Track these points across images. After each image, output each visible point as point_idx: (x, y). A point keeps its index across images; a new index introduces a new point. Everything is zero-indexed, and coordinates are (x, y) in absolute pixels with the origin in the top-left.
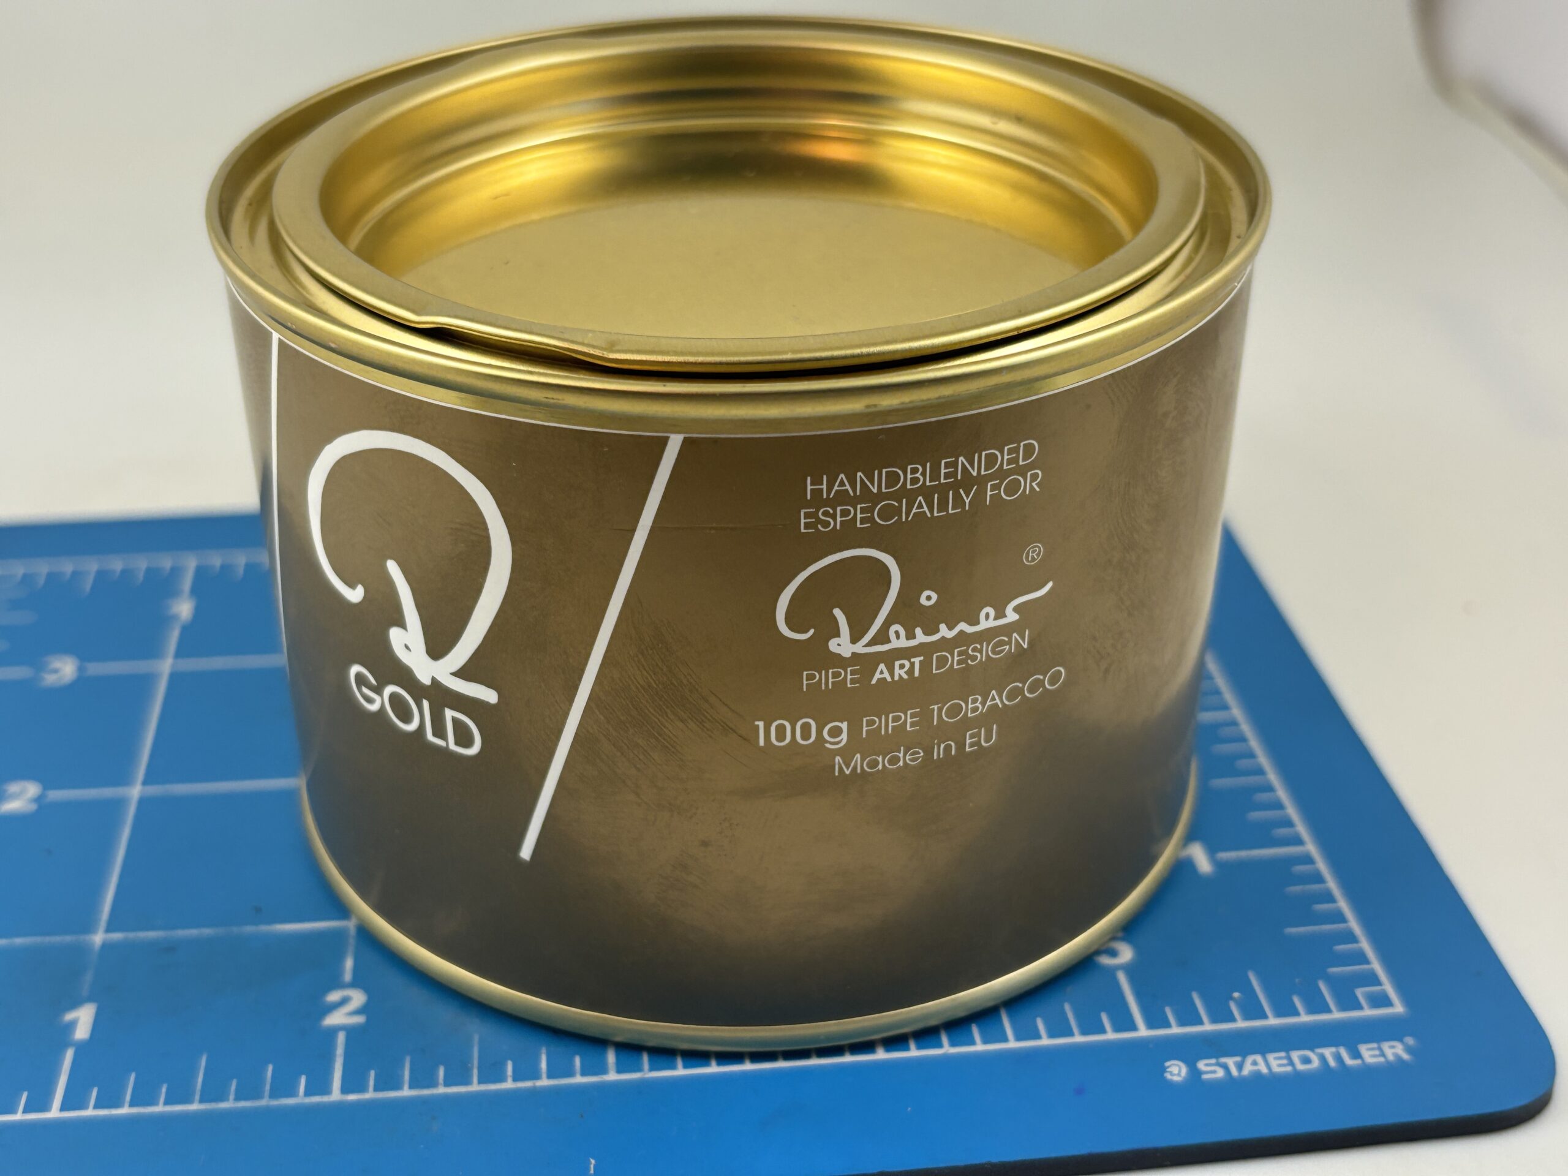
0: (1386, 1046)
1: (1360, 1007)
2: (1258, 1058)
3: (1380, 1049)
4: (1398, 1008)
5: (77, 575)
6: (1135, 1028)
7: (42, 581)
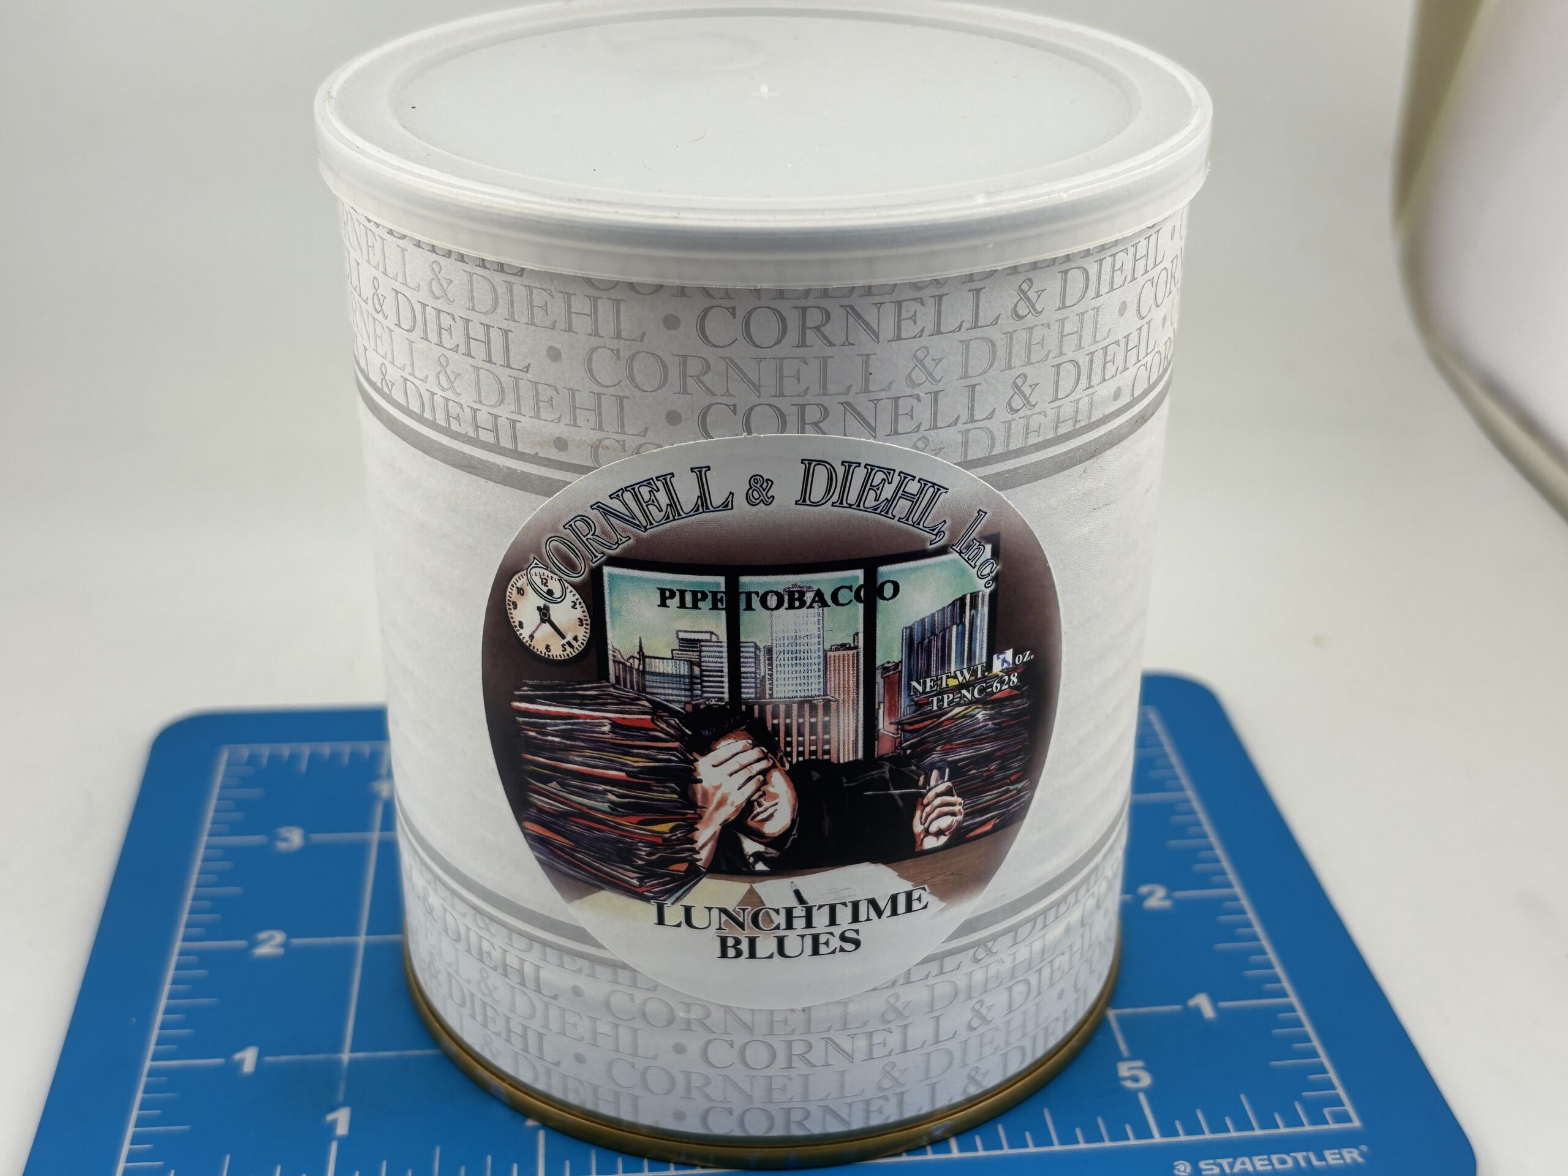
0: (1345, 1152)
1: (1326, 1123)
2: (1246, 1160)
3: (1340, 1154)
4: (1356, 1124)
5: (294, 758)
6: (1151, 1136)
7: (265, 761)
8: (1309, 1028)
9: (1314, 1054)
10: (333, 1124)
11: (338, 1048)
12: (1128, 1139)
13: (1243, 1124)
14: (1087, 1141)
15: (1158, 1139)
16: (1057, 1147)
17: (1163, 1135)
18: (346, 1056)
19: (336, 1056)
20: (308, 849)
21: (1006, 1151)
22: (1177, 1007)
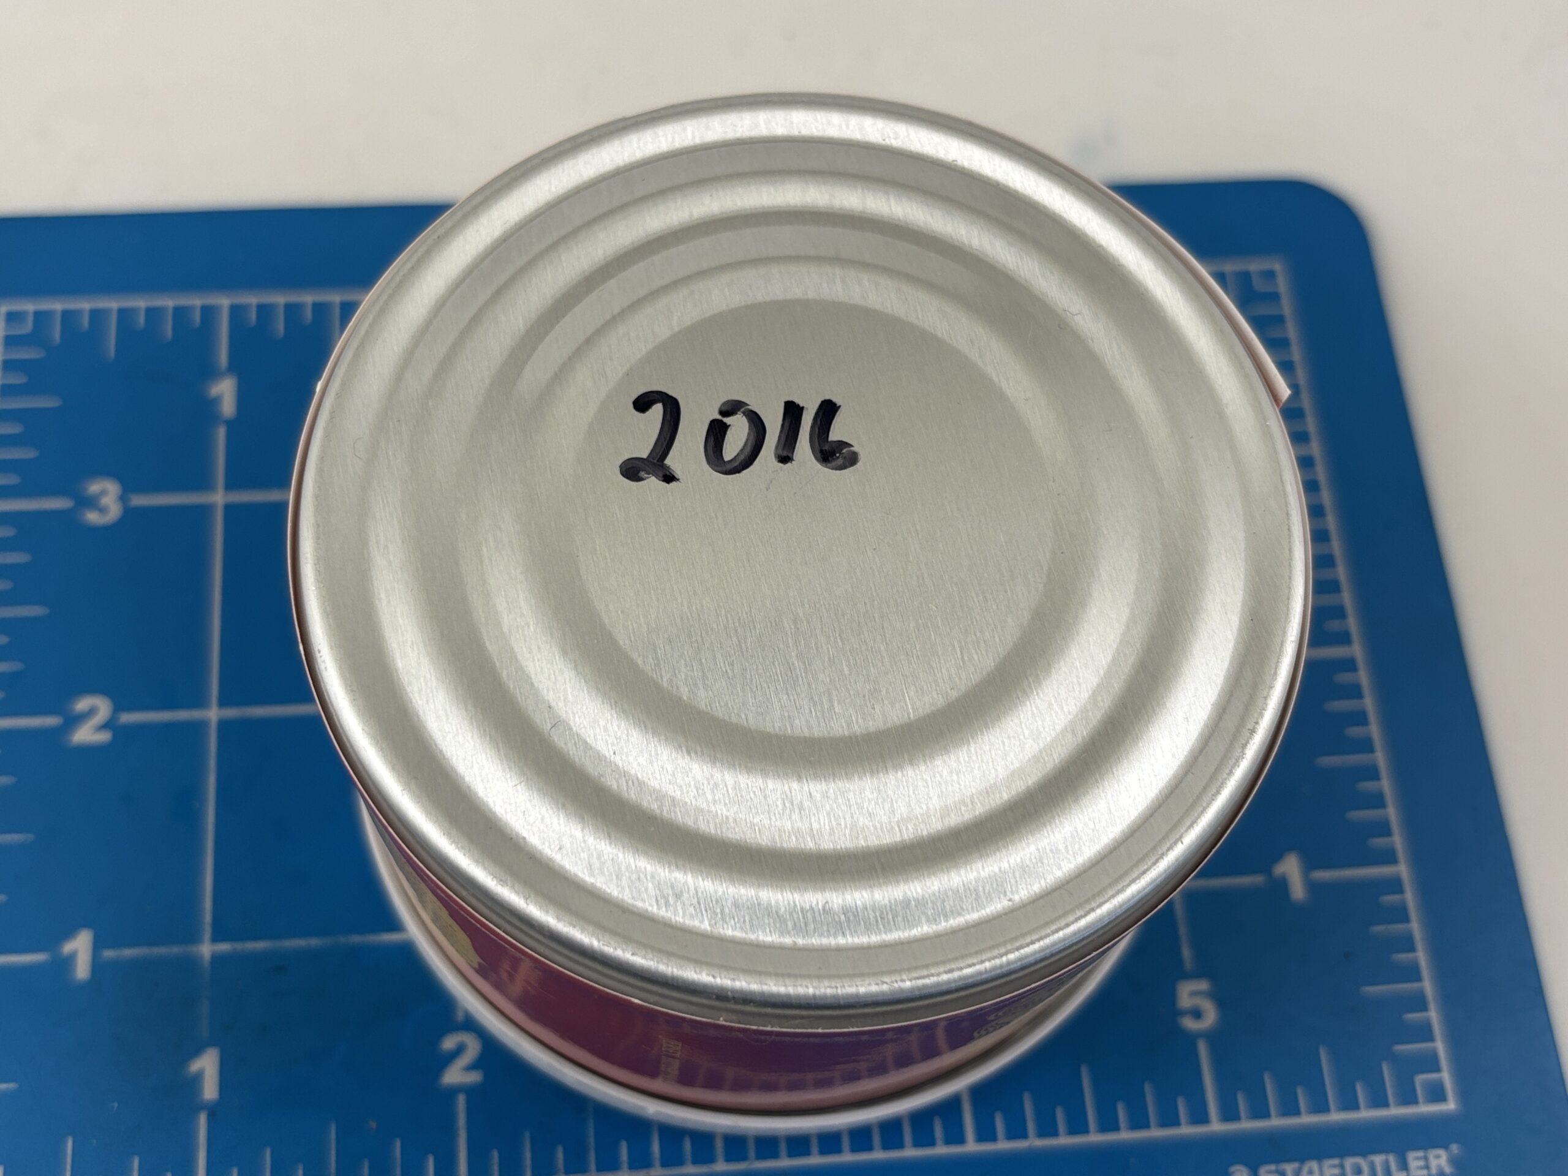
0: (1432, 1153)
1: (1416, 1101)
2: (1314, 1165)
3: (1426, 1158)
4: (1451, 1105)
5: (97, 324)
6: (1207, 1120)
7: (57, 327)
8: (1415, 927)
9: (1417, 974)
10: (198, 1077)
11: (193, 938)
12: (1178, 1124)
13: (1319, 1102)
14: (1130, 1127)
15: (1217, 1126)
16: (1095, 1138)
17: (1221, 1118)
18: (206, 950)
19: (194, 949)
20: (131, 523)
21: (1034, 1142)
22: (1261, 879)
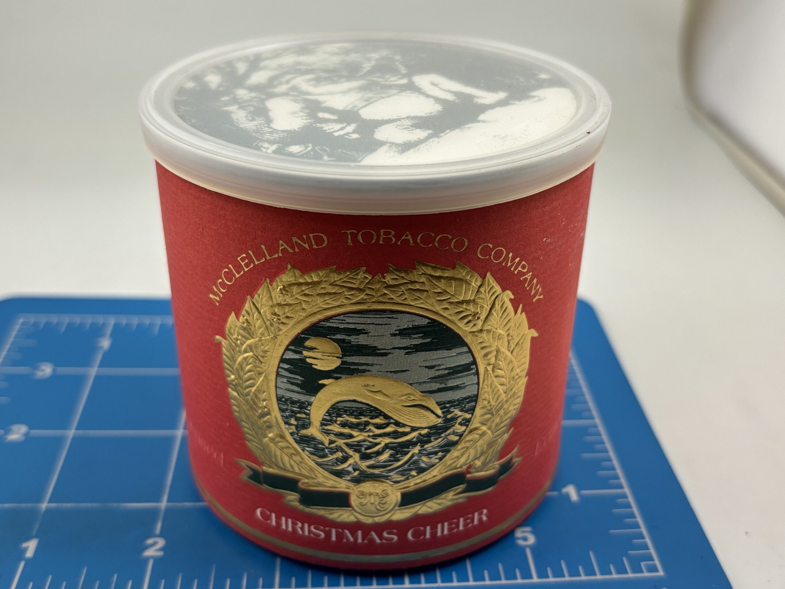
1: (642, 572)
4: (661, 573)
5: (58, 324)
6: (531, 577)
7: (42, 326)
8: (635, 510)
9: (638, 526)
10: (26, 550)
11: (39, 500)
12: (516, 578)
13: (590, 572)
14: (491, 579)
15: (535, 579)
16: (472, 583)
17: (539, 577)
18: (44, 506)
19: (38, 505)
20: (54, 377)
21: (440, 585)
22: (555, 493)
